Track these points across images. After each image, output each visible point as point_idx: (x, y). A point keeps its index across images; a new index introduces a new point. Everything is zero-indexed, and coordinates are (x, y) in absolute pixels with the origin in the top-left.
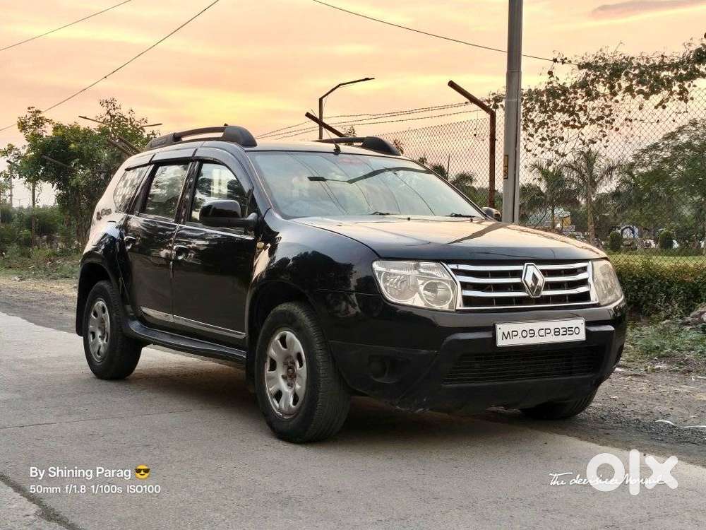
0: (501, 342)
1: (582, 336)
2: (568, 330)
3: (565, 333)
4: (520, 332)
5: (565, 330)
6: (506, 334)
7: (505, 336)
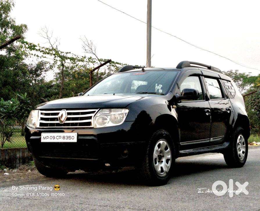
0: (43, 141)
1: (75, 140)
2: (69, 137)
3: (67, 138)
4: (49, 137)
5: (67, 137)
6: (44, 137)
7: (44, 138)
